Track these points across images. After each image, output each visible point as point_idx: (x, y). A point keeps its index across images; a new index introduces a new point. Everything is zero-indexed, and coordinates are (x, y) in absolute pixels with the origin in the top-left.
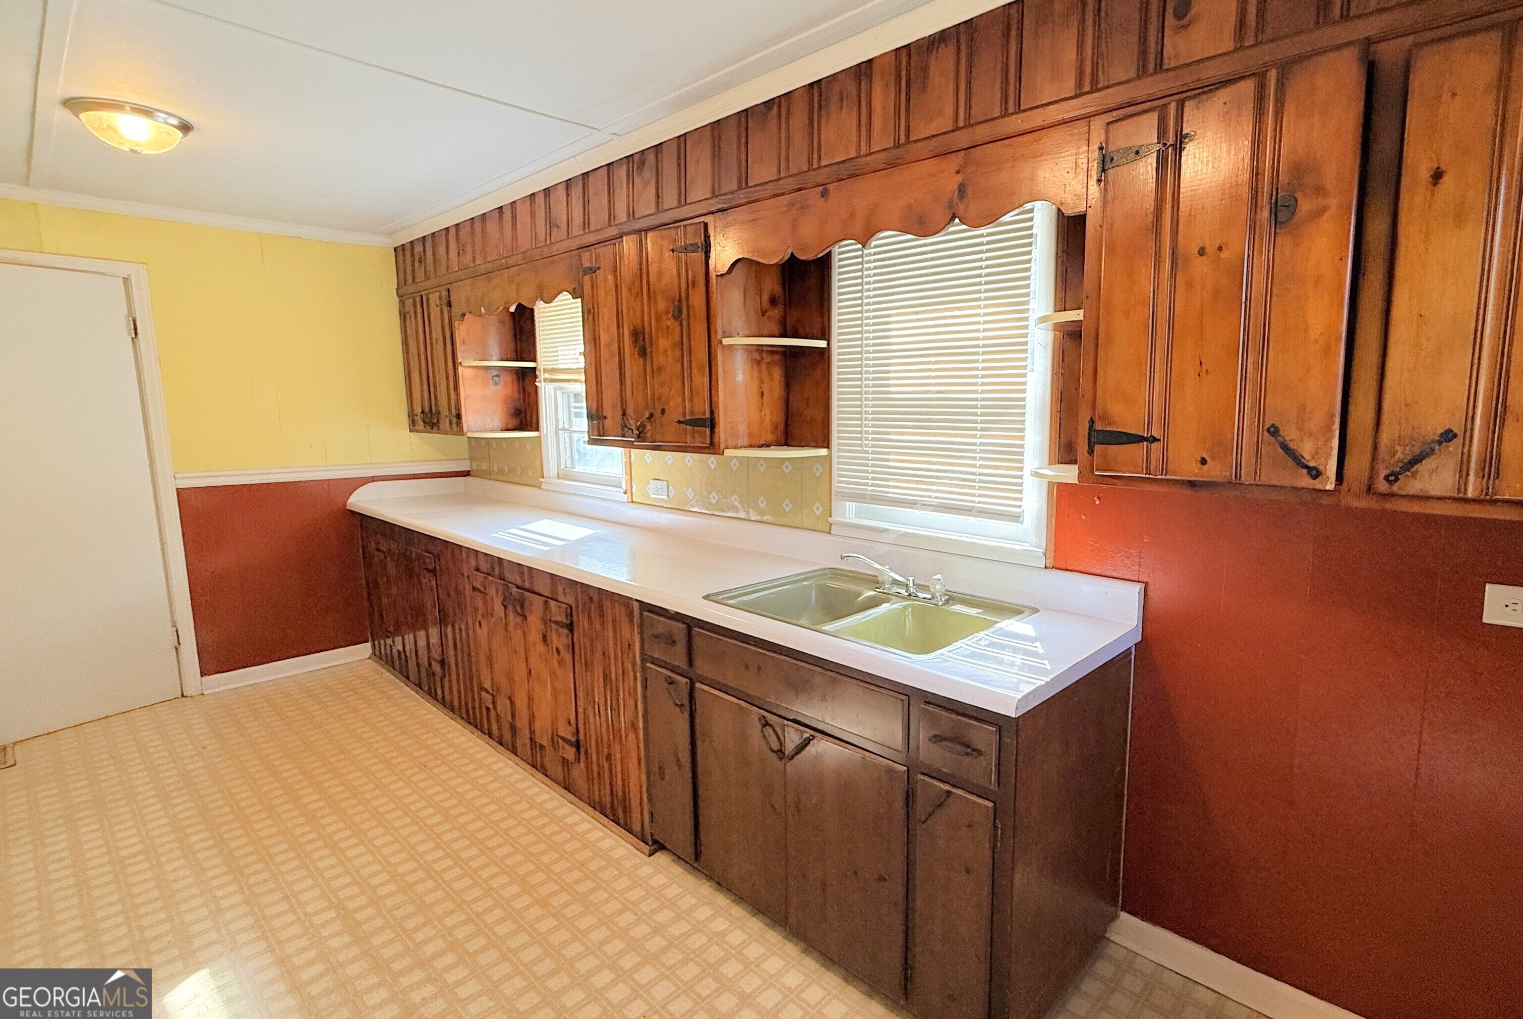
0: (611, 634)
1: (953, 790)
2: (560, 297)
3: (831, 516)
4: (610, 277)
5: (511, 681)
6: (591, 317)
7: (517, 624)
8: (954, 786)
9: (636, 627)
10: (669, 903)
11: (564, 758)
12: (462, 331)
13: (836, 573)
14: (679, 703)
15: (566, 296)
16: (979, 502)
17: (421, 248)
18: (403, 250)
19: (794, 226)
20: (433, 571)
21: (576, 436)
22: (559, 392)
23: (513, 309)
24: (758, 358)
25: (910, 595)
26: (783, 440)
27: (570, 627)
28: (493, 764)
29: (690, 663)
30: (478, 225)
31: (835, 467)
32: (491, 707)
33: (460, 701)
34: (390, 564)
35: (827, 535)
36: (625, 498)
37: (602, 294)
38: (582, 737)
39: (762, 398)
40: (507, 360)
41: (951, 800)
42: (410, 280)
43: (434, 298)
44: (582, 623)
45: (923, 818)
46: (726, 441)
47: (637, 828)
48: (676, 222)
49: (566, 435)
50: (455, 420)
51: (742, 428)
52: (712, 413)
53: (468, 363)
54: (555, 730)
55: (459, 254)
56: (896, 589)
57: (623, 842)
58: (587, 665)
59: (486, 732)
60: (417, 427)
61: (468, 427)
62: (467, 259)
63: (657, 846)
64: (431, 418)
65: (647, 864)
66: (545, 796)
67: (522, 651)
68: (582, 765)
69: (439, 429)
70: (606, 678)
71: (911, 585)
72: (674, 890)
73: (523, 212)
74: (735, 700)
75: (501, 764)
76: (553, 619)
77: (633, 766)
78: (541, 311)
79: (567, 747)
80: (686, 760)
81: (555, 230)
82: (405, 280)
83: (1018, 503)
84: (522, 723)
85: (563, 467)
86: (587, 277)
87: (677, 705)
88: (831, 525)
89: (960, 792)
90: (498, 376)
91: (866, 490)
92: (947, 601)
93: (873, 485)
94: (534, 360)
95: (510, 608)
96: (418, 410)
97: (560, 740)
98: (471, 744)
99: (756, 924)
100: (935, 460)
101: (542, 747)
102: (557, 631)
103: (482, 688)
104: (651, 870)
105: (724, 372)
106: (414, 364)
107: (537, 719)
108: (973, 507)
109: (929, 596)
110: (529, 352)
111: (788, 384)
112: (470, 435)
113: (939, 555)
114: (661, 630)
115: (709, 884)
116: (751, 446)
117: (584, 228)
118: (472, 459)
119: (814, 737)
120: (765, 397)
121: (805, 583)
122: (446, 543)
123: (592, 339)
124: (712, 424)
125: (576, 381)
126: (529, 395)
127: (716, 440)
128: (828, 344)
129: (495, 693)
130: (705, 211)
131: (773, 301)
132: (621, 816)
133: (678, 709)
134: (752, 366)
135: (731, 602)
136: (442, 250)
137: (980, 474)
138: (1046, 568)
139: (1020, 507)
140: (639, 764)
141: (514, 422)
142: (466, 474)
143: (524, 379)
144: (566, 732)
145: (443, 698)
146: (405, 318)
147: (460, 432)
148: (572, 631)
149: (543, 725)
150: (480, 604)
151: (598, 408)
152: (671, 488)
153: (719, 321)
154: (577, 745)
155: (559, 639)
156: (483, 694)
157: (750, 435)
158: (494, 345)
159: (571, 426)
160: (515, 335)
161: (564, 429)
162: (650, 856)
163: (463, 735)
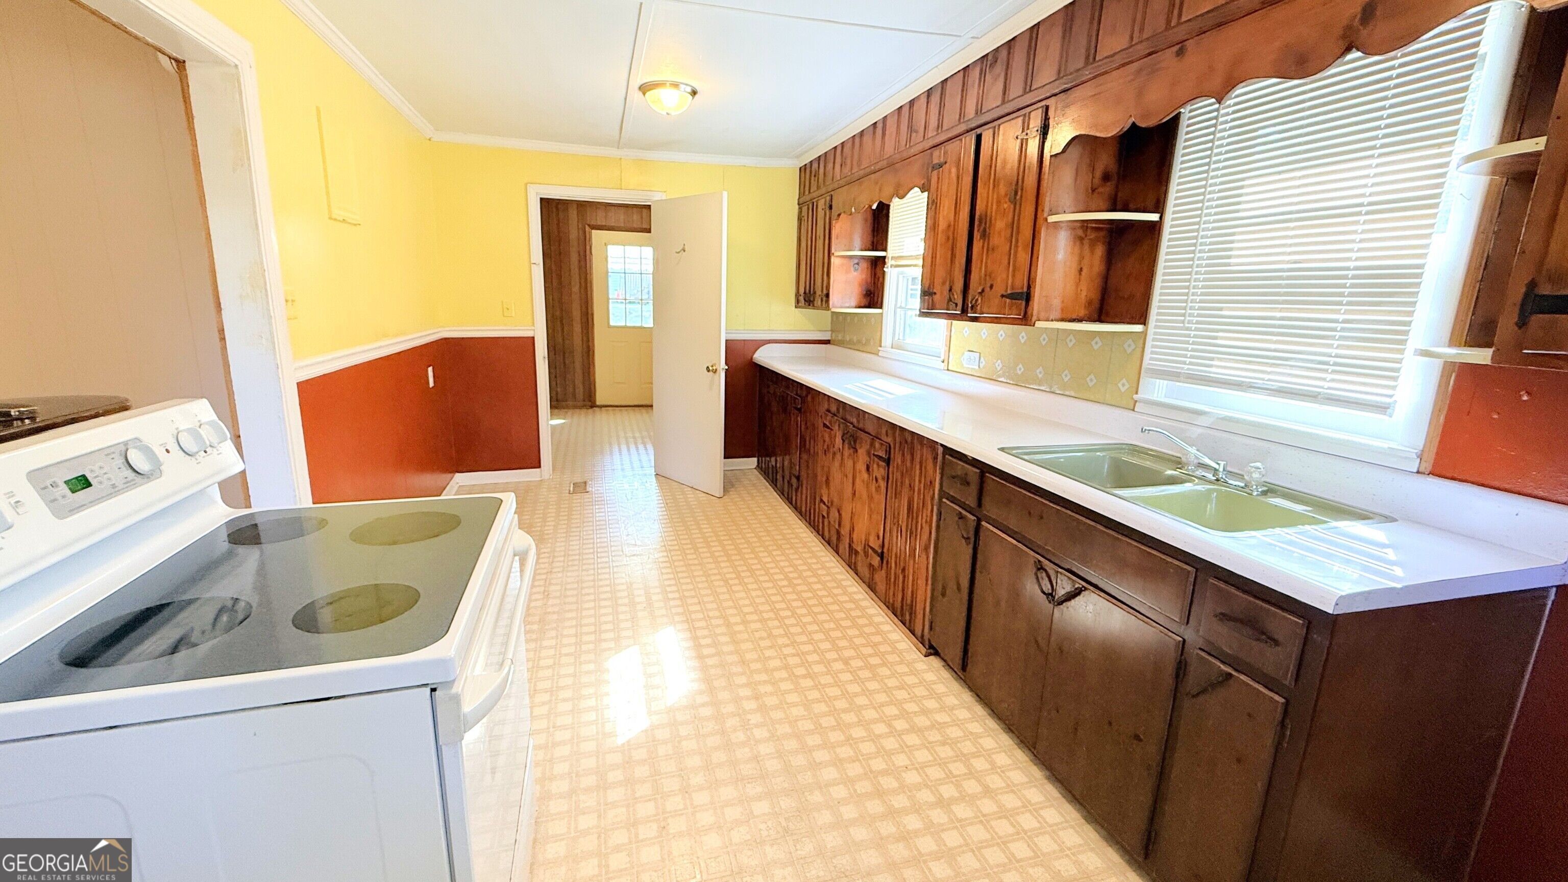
0: (918, 472)
1: (1234, 673)
2: (912, 191)
3: (1137, 393)
4: (954, 170)
5: (841, 498)
6: (933, 207)
7: (850, 455)
8: (1236, 670)
9: (938, 468)
10: (935, 696)
11: (870, 564)
12: (838, 228)
13: (1135, 450)
14: (965, 536)
15: (917, 190)
16: (1329, 388)
17: (817, 165)
18: (805, 169)
19: (1140, 94)
20: (799, 410)
21: (909, 313)
22: (901, 277)
23: (874, 207)
24: (1083, 236)
25: (1218, 480)
26: (1096, 316)
27: (888, 462)
28: (823, 556)
29: (980, 504)
30: (857, 140)
31: (1149, 343)
32: (826, 516)
33: (806, 507)
34: (774, 404)
35: (1132, 412)
36: (943, 366)
37: (945, 188)
38: (885, 550)
39: (1080, 274)
40: (866, 250)
41: (1231, 682)
42: (807, 193)
43: (821, 204)
44: (897, 459)
45: (1194, 692)
46: (1038, 314)
47: (918, 632)
48: (1019, 110)
49: (903, 313)
50: (824, 299)
51: (1057, 303)
52: (1029, 287)
53: (838, 252)
54: (867, 540)
55: (841, 165)
56: (1200, 472)
57: (907, 640)
58: (897, 494)
59: (821, 533)
60: (800, 304)
61: (833, 304)
62: (846, 170)
63: (933, 651)
64: (810, 297)
65: (922, 661)
66: (855, 589)
67: (850, 476)
68: (883, 571)
69: (813, 305)
70: (910, 508)
71: (1221, 469)
72: (940, 688)
73: (891, 125)
74: (1014, 542)
75: (828, 559)
76: (876, 453)
77: (921, 582)
78: (897, 207)
79: (875, 556)
80: (965, 583)
81: (914, 135)
82: (804, 192)
83: (1390, 392)
84: (845, 531)
85: (896, 338)
86: (935, 172)
87: (963, 537)
88: (1136, 401)
89: (1243, 677)
90: (858, 264)
91: (1182, 368)
92: (1264, 493)
93: (1190, 363)
94: (885, 250)
95: (846, 442)
96: (802, 291)
97: (870, 551)
98: (810, 540)
99: (1006, 740)
100: (1275, 338)
101: (857, 552)
102: (878, 465)
103: (822, 501)
104: (925, 667)
105: (1045, 249)
106: (803, 257)
107: (856, 532)
108: (1319, 393)
109: (1242, 485)
110: (882, 244)
111: (1110, 259)
112: (834, 310)
113: (1260, 443)
114: (959, 473)
115: (971, 693)
116: (1062, 320)
117: (937, 131)
118: (832, 331)
119: (1086, 589)
120: (1083, 273)
121: (1098, 454)
122: (809, 390)
123: (932, 227)
124: (1027, 297)
125: (915, 266)
126: (879, 279)
127: (1029, 313)
128: (1161, 218)
129: (829, 505)
130: (1048, 95)
131: (1106, 177)
132: (908, 617)
133: (963, 541)
134: (1075, 243)
135: (1026, 457)
136: (830, 165)
137: (1337, 356)
138: (1418, 472)
139: (1391, 396)
140: (927, 580)
141: (864, 302)
142: (827, 342)
143: (875, 268)
144: (875, 544)
145: (796, 503)
146: (801, 220)
147: (827, 308)
148: (888, 465)
149: (859, 536)
150: (827, 439)
151: (930, 285)
152: (982, 359)
153: (1047, 199)
154: (882, 556)
155: (879, 471)
156: (822, 505)
157: (1062, 310)
158: (857, 241)
159: (906, 305)
160: (874, 227)
161: (901, 307)
162: (925, 656)
163: (805, 532)
